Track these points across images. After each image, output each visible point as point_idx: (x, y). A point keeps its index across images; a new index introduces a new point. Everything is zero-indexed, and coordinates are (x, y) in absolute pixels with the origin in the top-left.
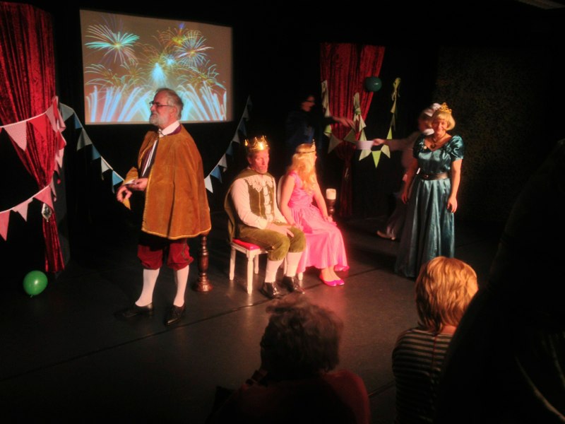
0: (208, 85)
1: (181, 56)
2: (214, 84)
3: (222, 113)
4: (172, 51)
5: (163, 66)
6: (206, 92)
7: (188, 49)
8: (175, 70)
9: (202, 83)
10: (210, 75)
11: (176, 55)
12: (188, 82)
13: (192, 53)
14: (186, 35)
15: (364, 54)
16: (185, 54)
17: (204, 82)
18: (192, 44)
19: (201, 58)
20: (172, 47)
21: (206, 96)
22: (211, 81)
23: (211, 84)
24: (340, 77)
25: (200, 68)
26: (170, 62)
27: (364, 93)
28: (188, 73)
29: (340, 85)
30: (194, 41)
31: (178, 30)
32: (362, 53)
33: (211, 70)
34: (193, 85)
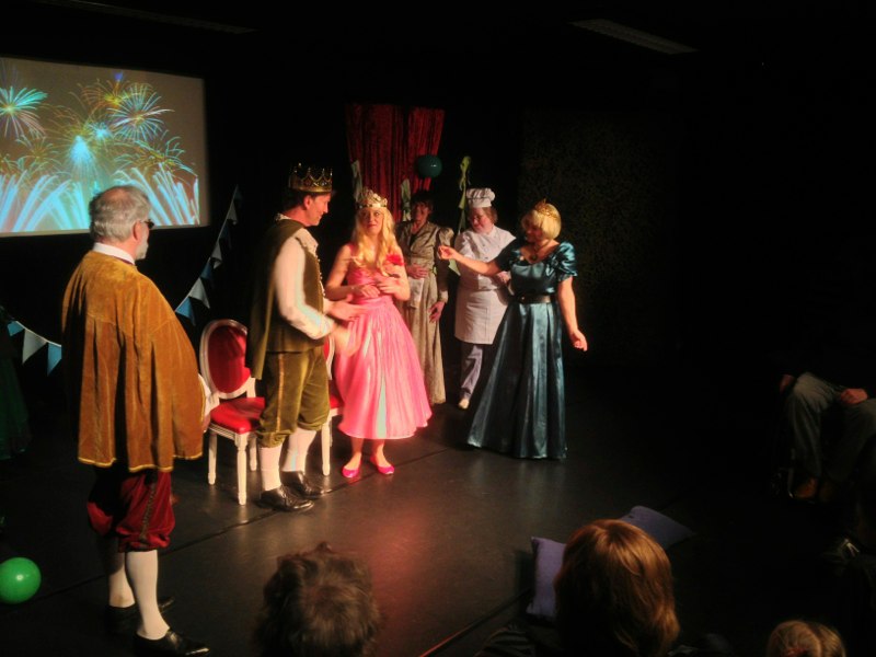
0: (167, 169)
1: (119, 124)
2: (177, 167)
3: (192, 214)
4: (104, 117)
5: (89, 140)
6: (165, 180)
7: (132, 113)
8: (109, 147)
9: (157, 167)
10: (170, 154)
11: (111, 123)
12: (132, 166)
13: (138, 118)
14: (128, 91)
15: (412, 122)
16: (127, 121)
17: (160, 165)
18: (137, 106)
19: (153, 127)
20: (104, 110)
21: (165, 186)
22: (171, 162)
23: (172, 167)
24: (378, 155)
25: (151, 142)
26: (101, 133)
27: (417, 180)
28: (132, 151)
29: (379, 167)
30: (141, 101)
31: (114, 83)
32: (410, 119)
33: (171, 146)
34: (141, 169)
